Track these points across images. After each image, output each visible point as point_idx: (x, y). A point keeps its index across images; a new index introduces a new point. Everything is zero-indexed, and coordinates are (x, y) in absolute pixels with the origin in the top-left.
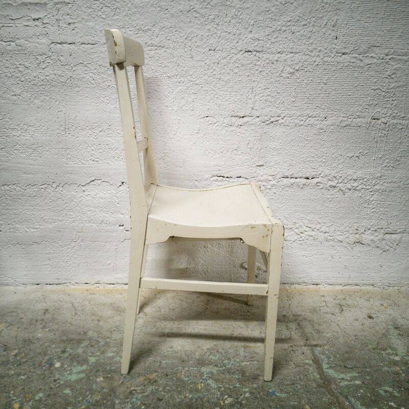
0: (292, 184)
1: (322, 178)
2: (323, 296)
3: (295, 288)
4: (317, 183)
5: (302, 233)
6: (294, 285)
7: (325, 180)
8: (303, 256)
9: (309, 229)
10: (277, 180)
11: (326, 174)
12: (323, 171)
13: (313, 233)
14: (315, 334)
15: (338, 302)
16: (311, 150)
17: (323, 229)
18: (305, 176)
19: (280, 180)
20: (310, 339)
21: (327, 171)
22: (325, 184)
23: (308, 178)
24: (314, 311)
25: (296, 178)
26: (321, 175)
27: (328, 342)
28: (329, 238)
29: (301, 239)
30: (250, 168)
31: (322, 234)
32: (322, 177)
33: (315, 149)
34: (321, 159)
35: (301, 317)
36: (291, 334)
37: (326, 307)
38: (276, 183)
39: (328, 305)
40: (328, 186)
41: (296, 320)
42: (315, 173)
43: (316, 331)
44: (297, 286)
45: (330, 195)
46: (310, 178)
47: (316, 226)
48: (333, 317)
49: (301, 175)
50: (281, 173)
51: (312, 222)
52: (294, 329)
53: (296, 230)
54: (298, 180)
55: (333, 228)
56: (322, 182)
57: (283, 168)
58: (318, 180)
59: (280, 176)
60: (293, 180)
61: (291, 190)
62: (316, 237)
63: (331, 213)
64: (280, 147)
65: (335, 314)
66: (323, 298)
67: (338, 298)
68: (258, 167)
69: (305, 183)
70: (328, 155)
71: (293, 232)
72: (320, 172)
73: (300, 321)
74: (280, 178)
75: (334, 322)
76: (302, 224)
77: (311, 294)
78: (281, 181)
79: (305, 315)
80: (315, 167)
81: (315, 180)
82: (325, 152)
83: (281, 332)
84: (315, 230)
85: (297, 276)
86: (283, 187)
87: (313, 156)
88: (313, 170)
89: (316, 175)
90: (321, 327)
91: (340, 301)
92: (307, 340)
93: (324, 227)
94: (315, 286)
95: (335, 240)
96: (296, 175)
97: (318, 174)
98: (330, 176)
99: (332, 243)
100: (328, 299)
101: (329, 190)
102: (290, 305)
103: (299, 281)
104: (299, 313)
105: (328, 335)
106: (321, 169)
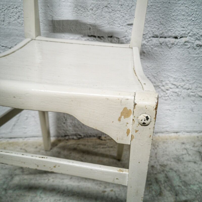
0: (161, 44)
1: (190, 38)
2: (183, 143)
3: (159, 136)
4: (185, 42)
5: (167, 90)
6: (158, 134)
7: (192, 39)
8: (167, 110)
9: (173, 86)
10: (147, 40)
11: (195, 33)
12: (191, 30)
13: (177, 90)
14: (183, 187)
15: (196, 149)
16: (182, 8)
17: (187, 86)
18: (174, 35)
19: (149, 39)
20: (179, 193)
21: (196, 30)
22: (192, 43)
23: (176, 38)
24: (178, 160)
25: (165, 38)
26: (190, 34)
27: (196, 196)
28: (192, 94)
29: (166, 95)
30: (121, 27)
31: (186, 91)
32: (190, 36)
33: (186, 7)
34: (191, 18)
35: (168, 167)
36: (160, 188)
37: (187, 155)
38: (146, 43)
39: (190, 153)
40: (195, 46)
41: (163, 171)
42: (184, 32)
43: (183, 183)
44: (161, 135)
45: (196, 54)
46: (179, 38)
47: (181, 84)
48: (196, 166)
49: (170, 34)
50: (151, 32)
51: (177, 80)
52: (163, 182)
53: (163, 88)
54: (167, 39)
55: (195, 85)
56: (190, 41)
57: (153, 26)
58: (187, 39)
59: (150, 36)
60: (162, 40)
61: (160, 50)
62: (180, 93)
63: (195, 71)
64: (151, 4)
65: (197, 162)
66: (183, 146)
67: (196, 145)
68: (129, 26)
69: (173, 42)
70: (198, 13)
71: (160, 90)
72: (188, 31)
73: (167, 172)
74: (150, 38)
75: (198, 171)
76: (168, 82)
77: (173, 142)
78: (151, 40)
79: (170, 165)
80: (184, 26)
81: (183, 40)
82: (196, 10)
83: (151, 186)
84: (179, 87)
85: (161, 126)
86: (152, 47)
87: (183, 13)
88: (182, 29)
89: (185, 34)
90: (187, 179)
91: (198, 148)
92: (176, 195)
93: (187, 84)
94: (175, 134)
95: (197, 96)
96: (166, 35)
97: (187, 33)
98: (198, 35)
99: (193, 98)
100: (188, 146)
101: (195, 49)
102: (156, 154)
103: (163, 130)
104: (165, 163)
105: (195, 188)
106: (189, 28)
